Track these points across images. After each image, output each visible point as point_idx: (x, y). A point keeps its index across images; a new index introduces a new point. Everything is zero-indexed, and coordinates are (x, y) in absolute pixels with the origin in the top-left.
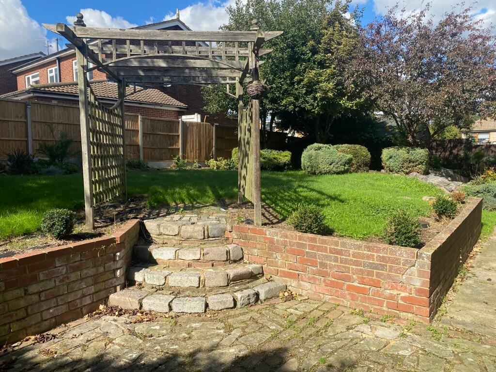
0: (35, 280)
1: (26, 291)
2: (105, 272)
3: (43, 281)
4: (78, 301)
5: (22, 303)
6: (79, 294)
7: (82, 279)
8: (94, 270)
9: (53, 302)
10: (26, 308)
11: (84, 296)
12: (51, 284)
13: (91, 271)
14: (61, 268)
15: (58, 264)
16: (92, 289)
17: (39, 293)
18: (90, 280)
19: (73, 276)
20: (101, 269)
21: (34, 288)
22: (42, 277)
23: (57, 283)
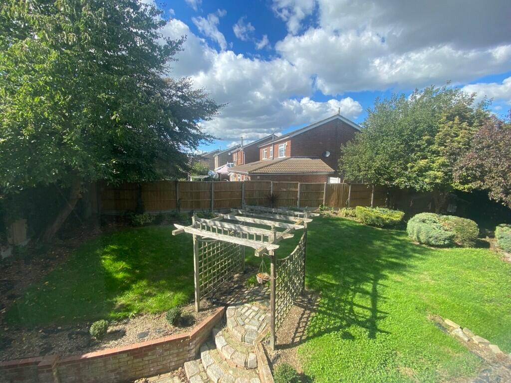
0: (146, 355)
1: (143, 360)
2: (183, 351)
3: (150, 356)
4: (168, 364)
5: (141, 364)
6: (169, 361)
7: (170, 355)
8: (177, 351)
9: (155, 364)
10: (143, 366)
11: (171, 362)
12: (155, 357)
13: (176, 351)
14: (159, 350)
15: (157, 349)
16: (176, 359)
17: (149, 360)
18: (175, 355)
19: (165, 354)
20: (181, 350)
21: (146, 358)
22: (150, 354)
23: (157, 356)
